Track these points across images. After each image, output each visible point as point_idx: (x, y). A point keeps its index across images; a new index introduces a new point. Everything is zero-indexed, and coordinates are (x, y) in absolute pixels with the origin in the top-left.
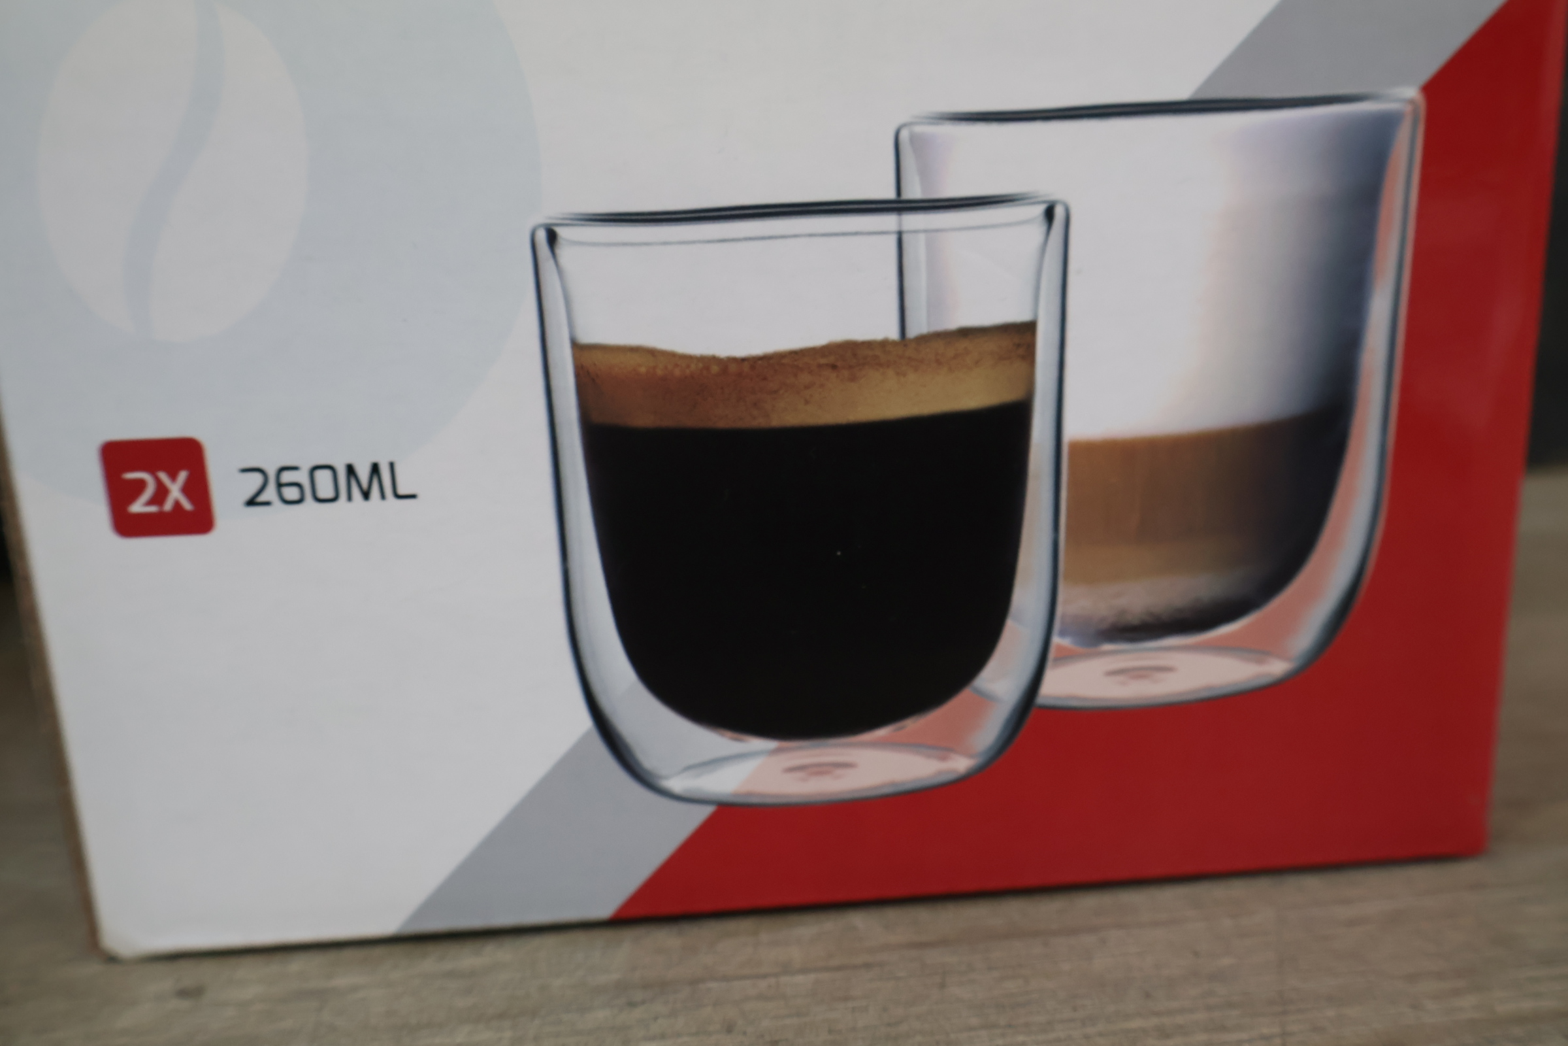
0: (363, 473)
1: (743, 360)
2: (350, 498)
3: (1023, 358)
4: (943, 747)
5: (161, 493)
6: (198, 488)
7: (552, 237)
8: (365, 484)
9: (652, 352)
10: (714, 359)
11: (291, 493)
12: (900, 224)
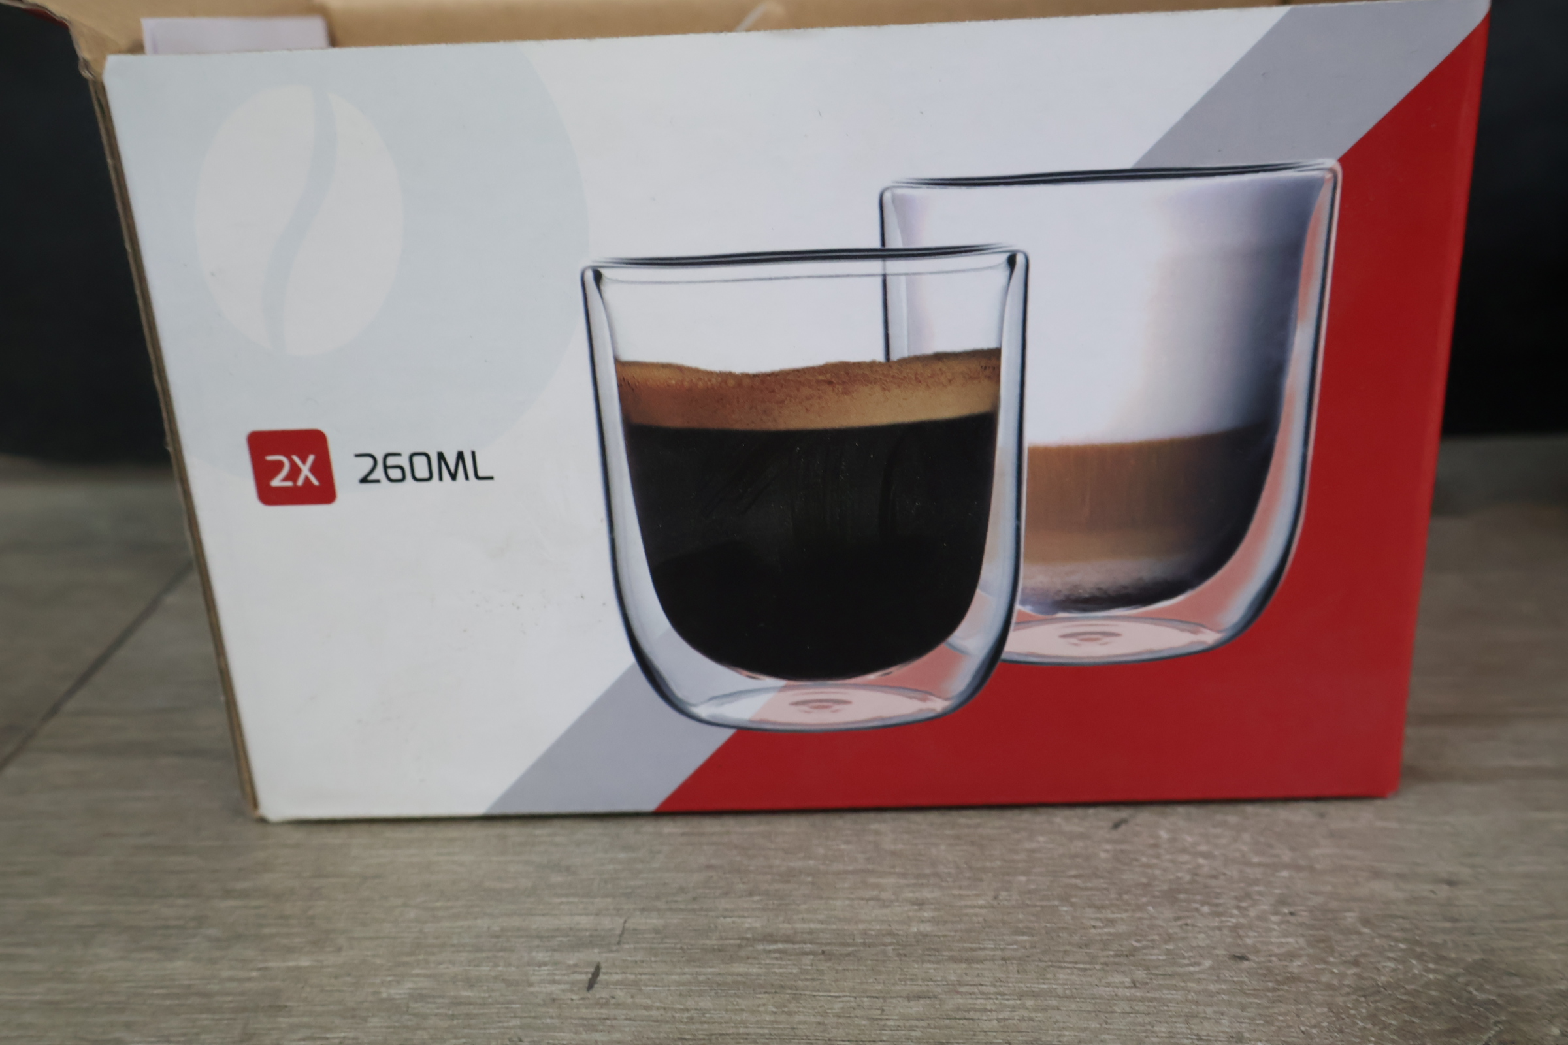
0: (451, 460)
1: (755, 376)
2: (441, 478)
3: (989, 377)
4: (923, 691)
5: (295, 472)
6: (323, 468)
7: (598, 277)
8: (452, 468)
9: (680, 369)
10: (730, 375)
11: (395, 474)
12: (884, 268)
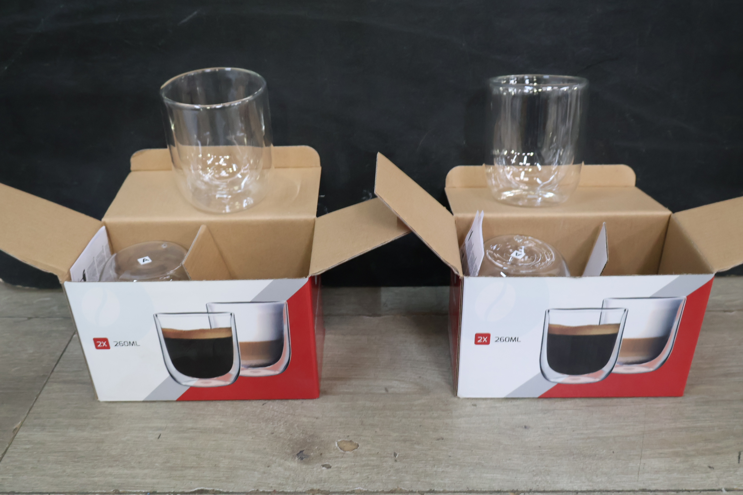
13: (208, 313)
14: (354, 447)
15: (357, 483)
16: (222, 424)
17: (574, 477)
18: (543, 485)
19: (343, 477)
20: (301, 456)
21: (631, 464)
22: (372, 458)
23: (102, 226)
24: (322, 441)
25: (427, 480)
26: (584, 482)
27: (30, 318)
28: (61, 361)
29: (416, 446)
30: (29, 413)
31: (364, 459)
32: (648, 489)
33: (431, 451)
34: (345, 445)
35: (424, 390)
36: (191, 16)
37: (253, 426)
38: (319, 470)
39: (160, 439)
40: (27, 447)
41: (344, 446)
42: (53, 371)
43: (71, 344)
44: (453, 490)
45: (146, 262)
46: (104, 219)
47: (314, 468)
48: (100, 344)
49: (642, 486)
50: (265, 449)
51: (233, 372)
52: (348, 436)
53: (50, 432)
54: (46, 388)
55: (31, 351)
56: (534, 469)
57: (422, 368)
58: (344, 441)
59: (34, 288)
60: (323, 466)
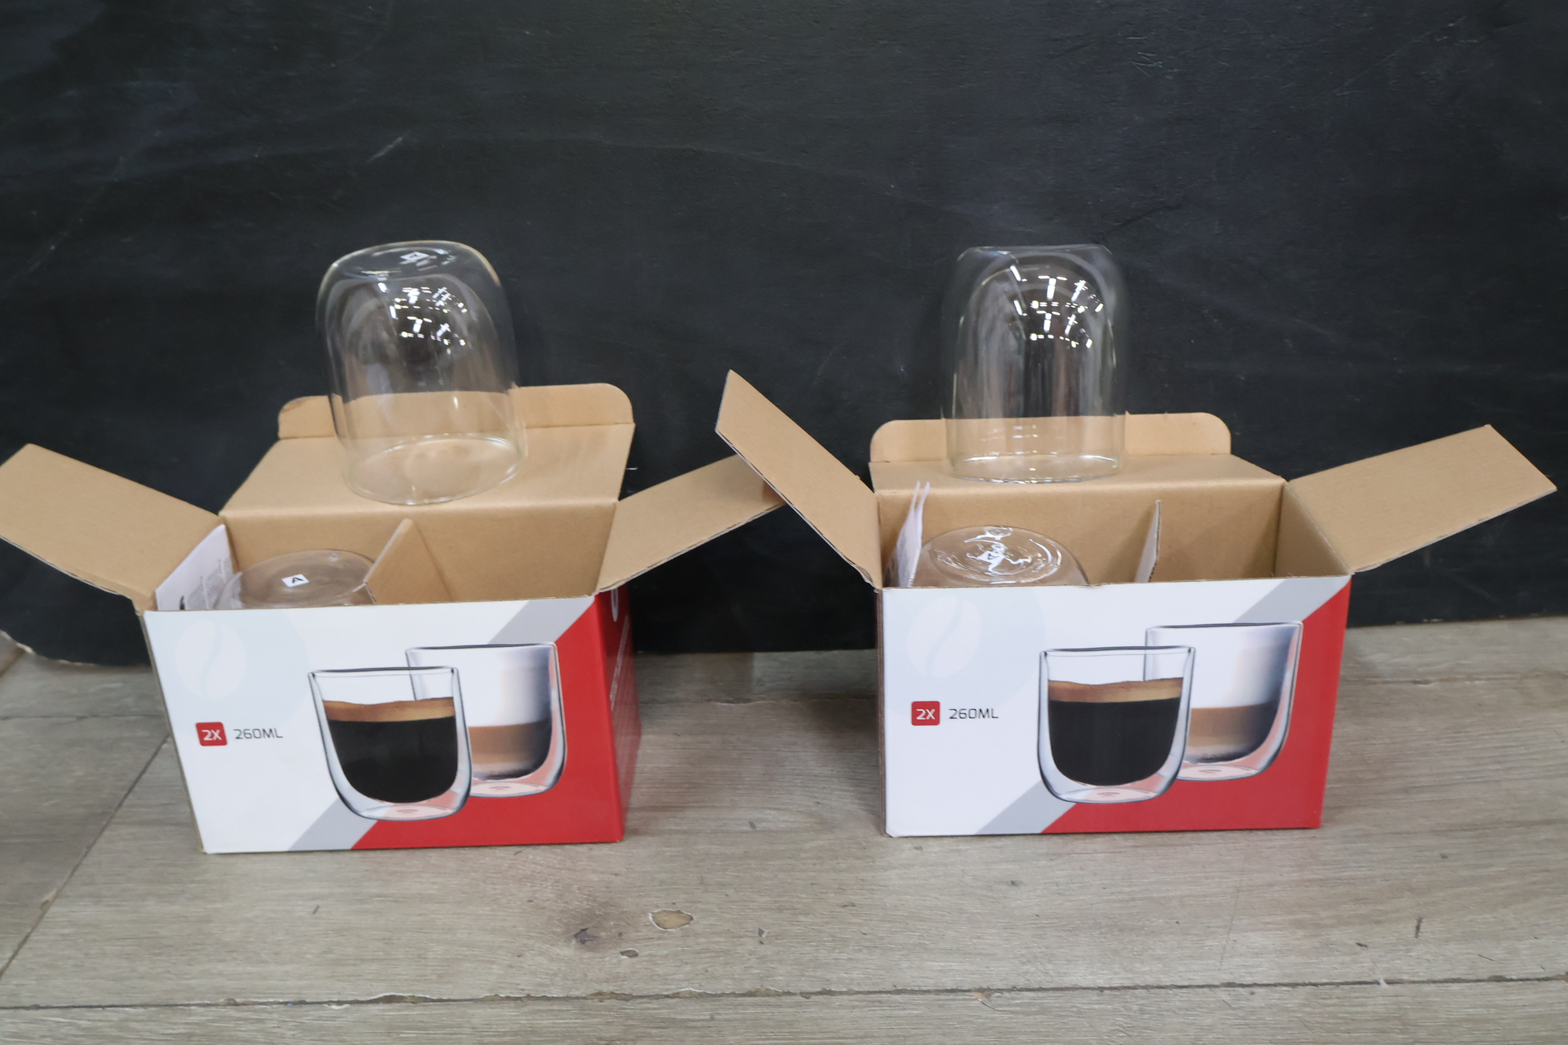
13: (409, 669)
14: (684, 921)
15: (685, 980)
16: (435, 887)
17: (1098, 965)
18: (1039, 979)
19: (660, 971)
20: (583, 937)
21: (1209, 942)
22: (717, 939)
23: (218, 524)
24: (623, 912)
25: (819, 973)
26: (1116, 973)
27: (81, 718)
28: (136, 789)
29: (802, 918)
30: (72, 875)
31: (702, 940)
32: (1237, 982)
33: (829, 926)
34: (666, 918)
35: (825, 825)
36: (391, 146)
37: (495, 889)
38: (615, 961)
39: (317, 915)
40: (66, 931)
41: (665, 921)
42: (120, 805)
43: (157, 760)
44: (866, 989)
45: (298, 583)
46: (226, 513)
47: (605, 957)
48: (209, 735)
49: (1227, 978)
50: (514, 927)
51: (458, 788)
52: (674, 904)
53: (110, 906)
54: (106, 833)
55: (80, 773)
56: (1023, 952)
57: (824, 788)
58: (665, 911)
59: (91, 665)
60: (623, 953)
